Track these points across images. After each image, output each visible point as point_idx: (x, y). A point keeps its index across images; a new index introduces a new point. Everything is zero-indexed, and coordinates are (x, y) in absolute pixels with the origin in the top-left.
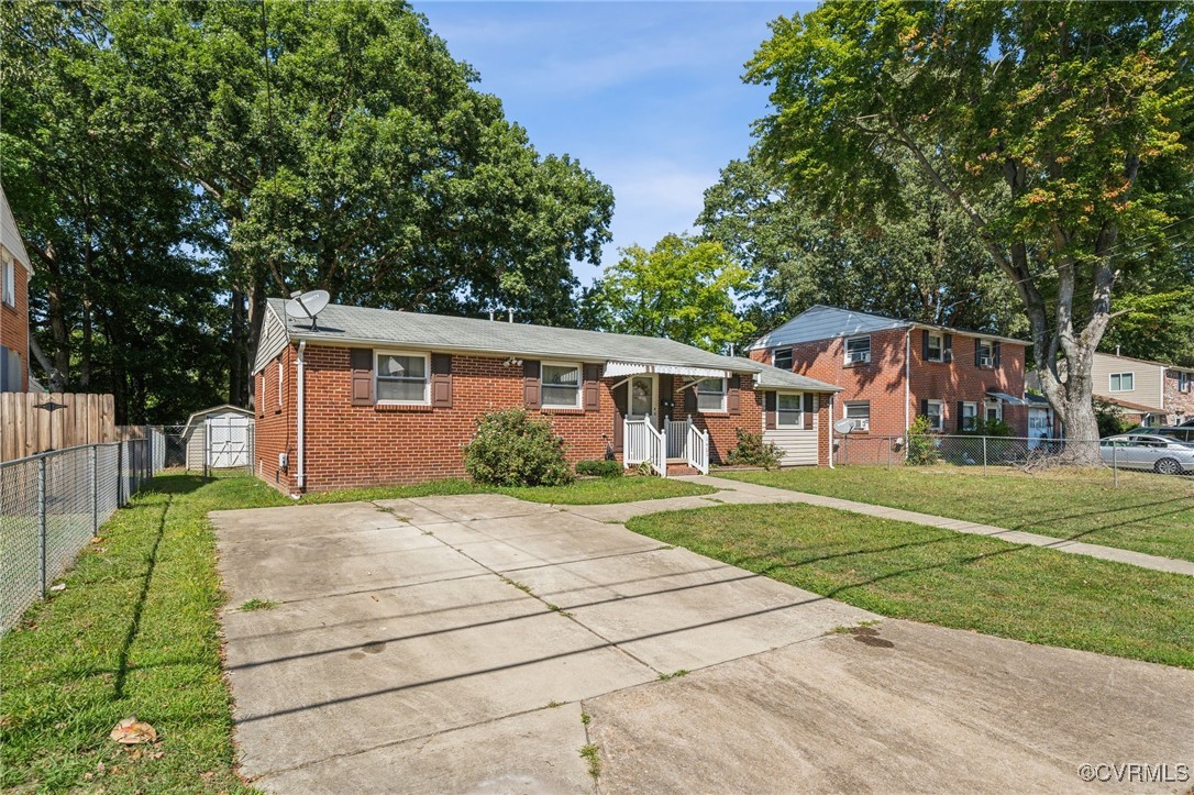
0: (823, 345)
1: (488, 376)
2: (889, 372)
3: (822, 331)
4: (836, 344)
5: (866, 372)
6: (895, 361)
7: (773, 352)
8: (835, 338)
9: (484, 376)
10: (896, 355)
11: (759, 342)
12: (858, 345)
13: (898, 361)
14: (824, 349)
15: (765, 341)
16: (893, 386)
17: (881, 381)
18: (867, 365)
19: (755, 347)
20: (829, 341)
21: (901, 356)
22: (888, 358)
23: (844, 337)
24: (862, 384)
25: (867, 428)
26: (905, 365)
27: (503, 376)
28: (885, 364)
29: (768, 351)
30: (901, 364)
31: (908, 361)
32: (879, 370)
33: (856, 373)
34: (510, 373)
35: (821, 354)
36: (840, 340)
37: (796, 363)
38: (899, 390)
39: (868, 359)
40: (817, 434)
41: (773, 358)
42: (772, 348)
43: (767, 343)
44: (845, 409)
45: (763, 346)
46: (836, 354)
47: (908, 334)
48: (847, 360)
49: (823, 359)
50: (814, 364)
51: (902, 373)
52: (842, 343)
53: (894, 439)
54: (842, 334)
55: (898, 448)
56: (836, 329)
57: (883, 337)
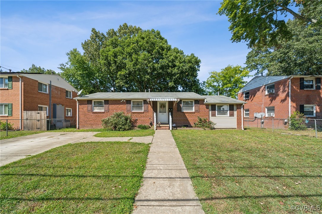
0: (258, 89)
1: (117, 104)
2: (282, 96)
3: (258, 85)
4: (262, 88)
5: (273, 96)
6: (284, 91)
7: (244, 93)
8: (262, 86)
9: (116, 104)
10: (284, 89)
11: (240, 91)
12: (270, 87)
13: (285, 91)
14: (259, 91)
15: (242, 90)
16: (283, 101)
17: (278, 99)
18: (274, 94)
19: (239, 92)
20: (260, 88)
21: (287, 89)
22: (281, 90)
23: (265, 85)
24: (271, 101)
25: (274, 116)
26: (288, 92)
27: (121, 104)
28: (280, 93)
29: (243, 94)
30: (287, 92)
31: (290, 91)
32: (278, 95)
33: (269, 97)
34: (123, 103)
35: (258, 92)
36: (264, 86)
37: (250, 96)
38: (286, 102)
39: (274, 92)
40: (236, 118)
41: (244, 95)
42: (244, 92)
43: (242, 91)
44: (266, 110)
45: (241, 92)
46: (262, 91)
47: (290, 80)
48: (267, 93)
49: (258, 94)
50: (256, 96)
51: (288, 95)
52: (265, 88)
53: (284, 120)
54: (264, 84)
55: (286, 123)
56: (263, 83)
57: (279, 83)
